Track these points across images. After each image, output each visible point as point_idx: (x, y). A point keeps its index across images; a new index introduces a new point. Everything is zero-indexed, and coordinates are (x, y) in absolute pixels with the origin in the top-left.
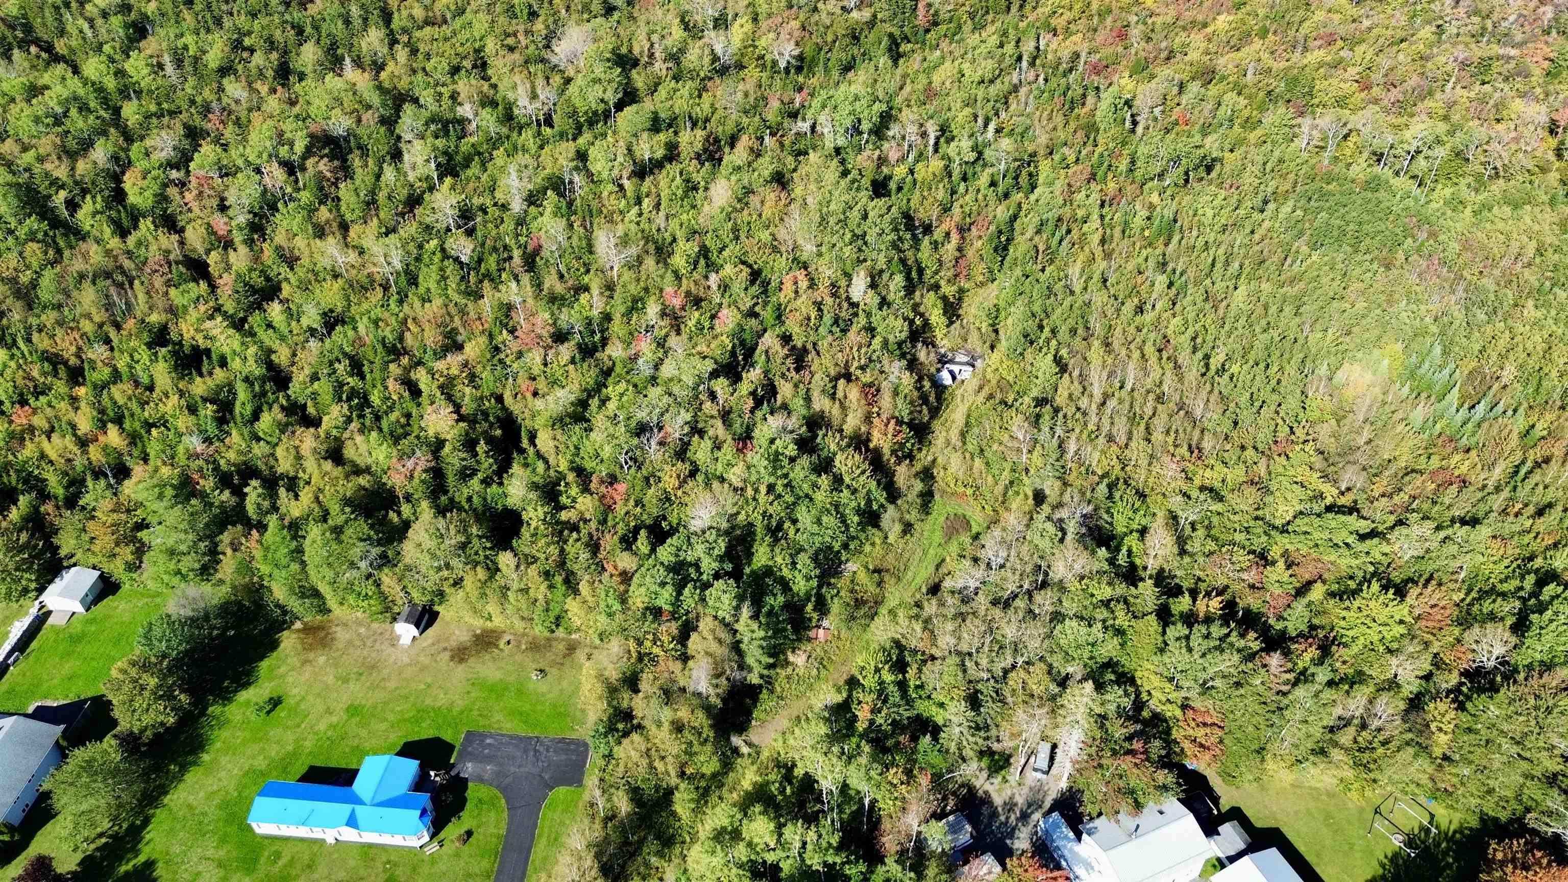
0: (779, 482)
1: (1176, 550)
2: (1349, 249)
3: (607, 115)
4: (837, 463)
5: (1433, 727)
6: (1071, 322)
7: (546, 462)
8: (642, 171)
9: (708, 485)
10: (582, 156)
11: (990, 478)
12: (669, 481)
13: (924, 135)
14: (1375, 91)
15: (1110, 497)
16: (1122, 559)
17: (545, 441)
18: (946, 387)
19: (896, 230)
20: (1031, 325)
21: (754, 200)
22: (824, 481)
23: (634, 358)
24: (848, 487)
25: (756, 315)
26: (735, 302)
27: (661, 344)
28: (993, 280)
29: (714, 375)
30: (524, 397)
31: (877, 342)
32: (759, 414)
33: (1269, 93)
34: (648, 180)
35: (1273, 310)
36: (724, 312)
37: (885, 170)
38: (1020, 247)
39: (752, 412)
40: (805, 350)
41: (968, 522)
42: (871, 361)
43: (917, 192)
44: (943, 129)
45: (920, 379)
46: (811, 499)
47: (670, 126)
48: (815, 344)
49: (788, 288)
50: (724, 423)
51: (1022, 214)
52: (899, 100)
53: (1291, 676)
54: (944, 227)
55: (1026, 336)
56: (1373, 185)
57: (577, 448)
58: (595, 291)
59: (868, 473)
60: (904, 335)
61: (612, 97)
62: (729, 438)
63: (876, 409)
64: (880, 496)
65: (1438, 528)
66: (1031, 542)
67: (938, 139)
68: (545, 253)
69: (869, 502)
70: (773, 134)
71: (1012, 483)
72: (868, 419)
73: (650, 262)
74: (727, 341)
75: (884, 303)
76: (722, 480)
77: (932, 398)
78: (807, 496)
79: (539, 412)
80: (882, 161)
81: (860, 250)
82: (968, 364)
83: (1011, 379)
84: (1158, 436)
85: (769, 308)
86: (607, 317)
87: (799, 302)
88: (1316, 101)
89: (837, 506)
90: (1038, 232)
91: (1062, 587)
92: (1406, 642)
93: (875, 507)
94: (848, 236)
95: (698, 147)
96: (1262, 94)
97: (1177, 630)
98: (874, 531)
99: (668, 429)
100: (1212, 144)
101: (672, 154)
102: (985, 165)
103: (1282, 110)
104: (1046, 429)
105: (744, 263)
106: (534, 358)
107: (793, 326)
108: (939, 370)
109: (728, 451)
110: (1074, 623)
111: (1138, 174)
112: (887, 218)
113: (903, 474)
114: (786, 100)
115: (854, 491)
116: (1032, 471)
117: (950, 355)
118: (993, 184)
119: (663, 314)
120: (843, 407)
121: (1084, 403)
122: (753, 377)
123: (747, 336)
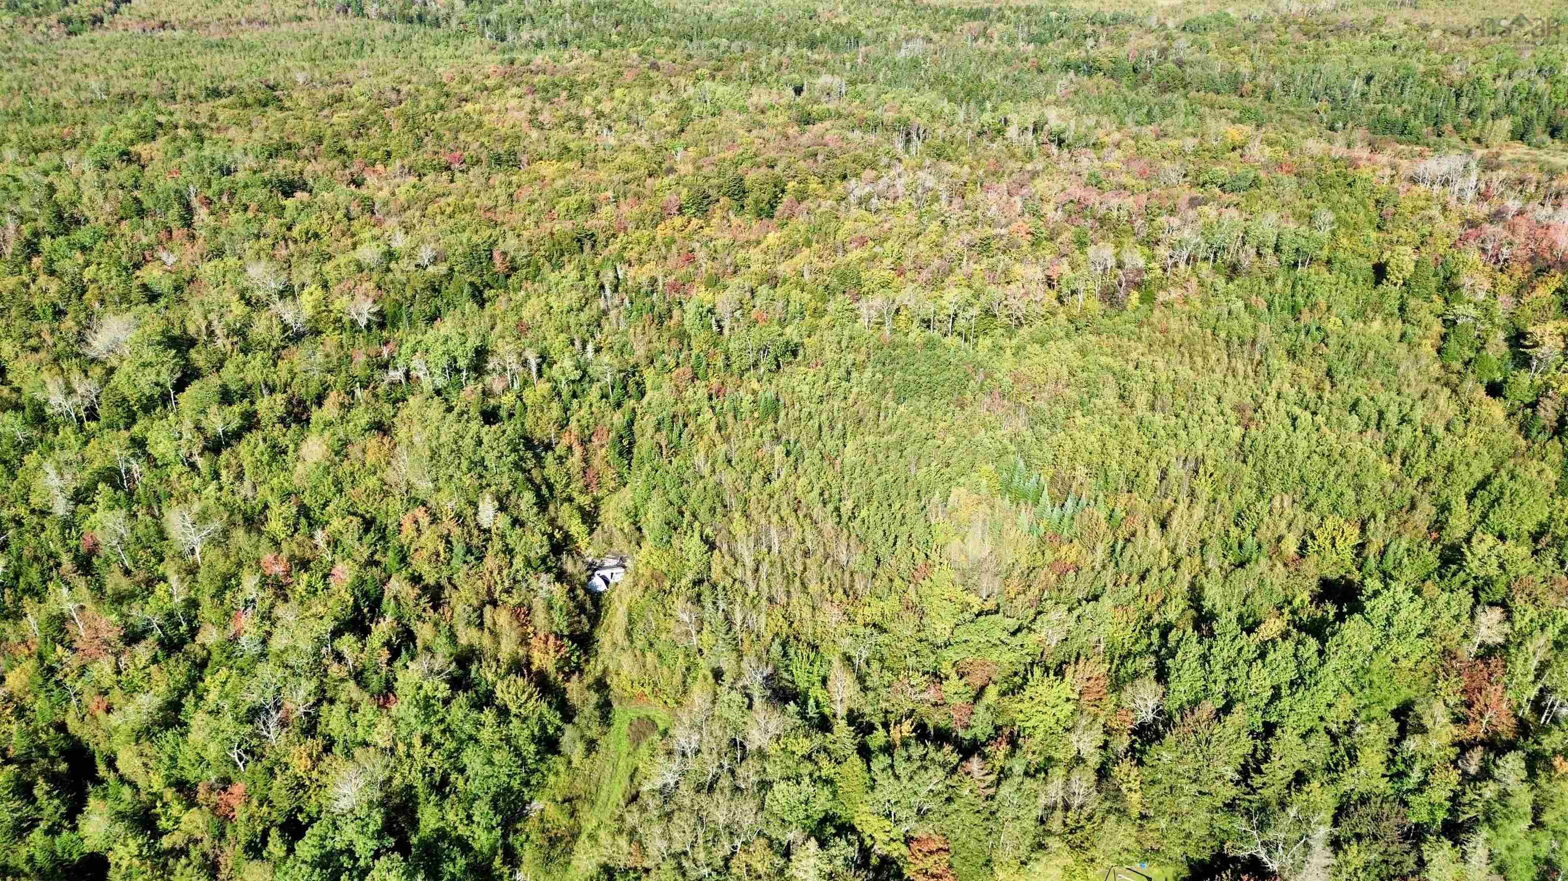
0: (435, 729)
1: (858, 687)
2: (928, 398)
3: (165, 399)
4: (499, 694)
5: (1124, 788)
6: (708, 502)
7: (133, 785)
8: (215, 446)
9: (349, 755)
10: (139, 444)
11: (665, 670)
12: (299, 765)
13: (525, 363)
14: (909, 275)
15: (785, 654)
16: (812, 711)
17: (128, 762)
18: (600, 594)
19: (515, 450)
20: (672, 512)
21: (354, 451)
22: (488, 716)
23: (235, 639)
24: (516, 715)
25: (377, 564)
26: (349, 556)
27: (267, 616)
28: (625, 485)
29: (337, 633)
30: (94, 717)
31: (518, 562)
32: (398, 664)
33: (827, 287)
34: (225, 454)
35: (880, 457)
36: (339, 566)
37: (492, 402)
38: (644, 445)
39: (390, 663)
40: (440, 587)
41: (654, 723)
42: (516, 581)
43: (530, 414)
44: (544, 357)
45: (572, 590)
46: (477, 741)
47: (244, 396)
48: (450, 579)
49: (408, 529)
50: (358, 683)
51: (638, 417)
52: (493, 337)
53: (993, 777)
54: (565, 441)
55: (668, 524)
56: (930, 344)
57: (173, 759)
58: (173, 579)
59: (535, 696)
60: (545, 550)
61: (168, 379)
62: (367, 696)
63: (531, 629)
64: (554, 718)
65: (1070, 610)
66: (720, 717)
67: (539, 366)
68: (104, 551)
69: (543, 728)
70: (364, 387)
71: (688, 669)
72: (524, 641)
73: (239, 535)
74: (347, 596)
75: (516, 522)
76: (365, 744)
77: (588, 605)
78: (471, 737)
79: (116, 730)
80: (486, 393)
81: (481, 477)
82: (617, 566)
83: (664, 567)
84: (814, 587)
85: (390, 553)
86: (193, 604)
87: (423, 538)
88: (865, 289)
89: (508, 740)
90: (658, 429)
91: (762, 754)
92: (1077, 717)
93: (551, 731)
94: (465, 465)
95: (280, 410)
96: (821, 288)
97: (880, 762)
98: (556, 758)
99: (289, 705)
100: (791, 333)
101: (250, 422)
102: (591, 381)
103: (840, 297)
104: (709, 605)
105: (355, 514)
106: (103, 669)
107: (421, 565)
108: (590, 578)
109: (367, 709)
110: (783, 785)
111: (735, 367)
112: (504, 440)
113: (574, 690)
114: (373, 354)
115: (525, 720)
116: (705, 651)
117: (598, 561)
118: (604, 396)
119: (263, 585)
120: (495, 635)
121: (738, 574)
122: (383, 629)
123: (369, 587)
